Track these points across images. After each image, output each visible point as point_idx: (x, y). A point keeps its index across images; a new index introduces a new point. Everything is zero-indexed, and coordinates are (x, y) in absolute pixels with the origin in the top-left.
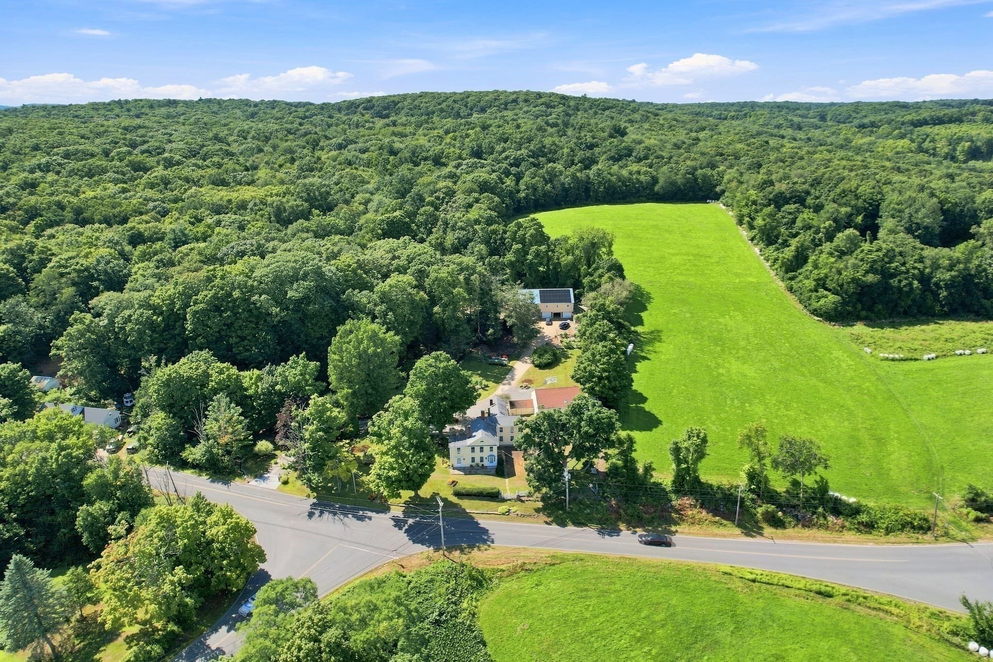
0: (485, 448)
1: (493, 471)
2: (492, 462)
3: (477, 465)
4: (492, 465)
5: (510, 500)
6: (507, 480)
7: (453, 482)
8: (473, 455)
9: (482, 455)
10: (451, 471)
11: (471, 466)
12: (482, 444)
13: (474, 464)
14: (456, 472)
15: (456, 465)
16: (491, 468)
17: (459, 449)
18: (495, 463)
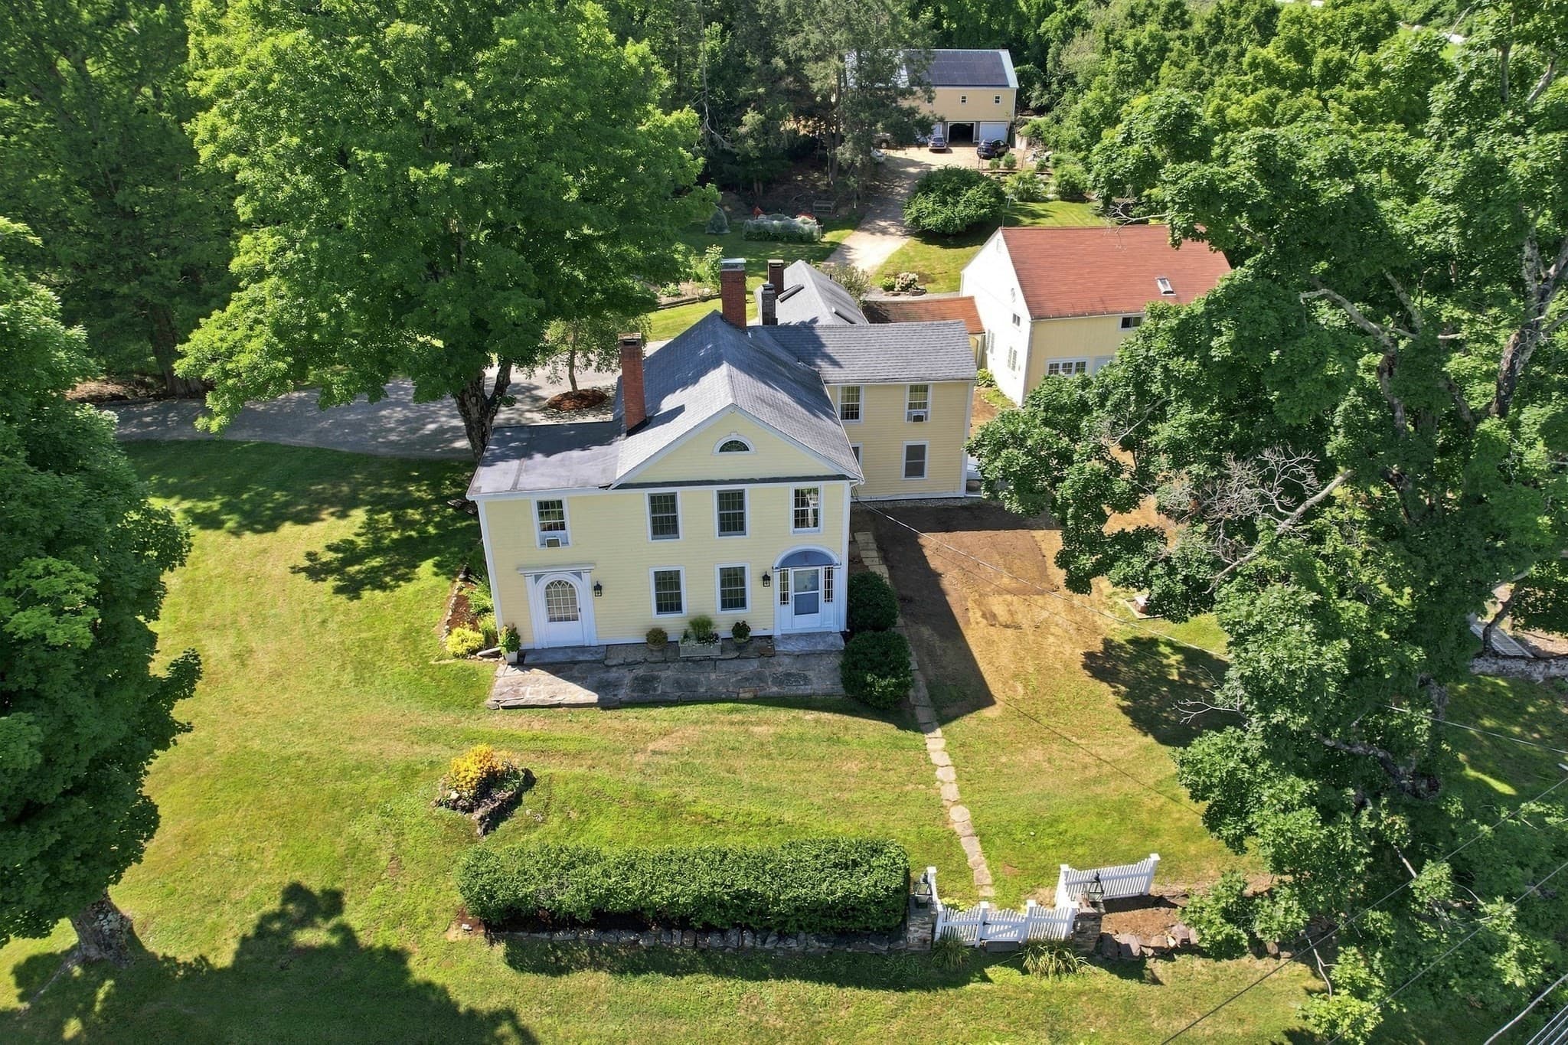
0: (755, 499)
1: (823, 679)
2: (806, 606)
3: (702, 629)
4: (807, 623)
5: (1012, 954)
6: (935, 742)
7: (490, 782)
8: (666, 554)
9: (733, 551)
10: (504, 678)
11: (657, 637)
12: (733, 466)
13: (673, 624)
14: (541, 686)
15: (540, 632)
16: (810, 646)
17: (551, 511)
18: (832, 615)
